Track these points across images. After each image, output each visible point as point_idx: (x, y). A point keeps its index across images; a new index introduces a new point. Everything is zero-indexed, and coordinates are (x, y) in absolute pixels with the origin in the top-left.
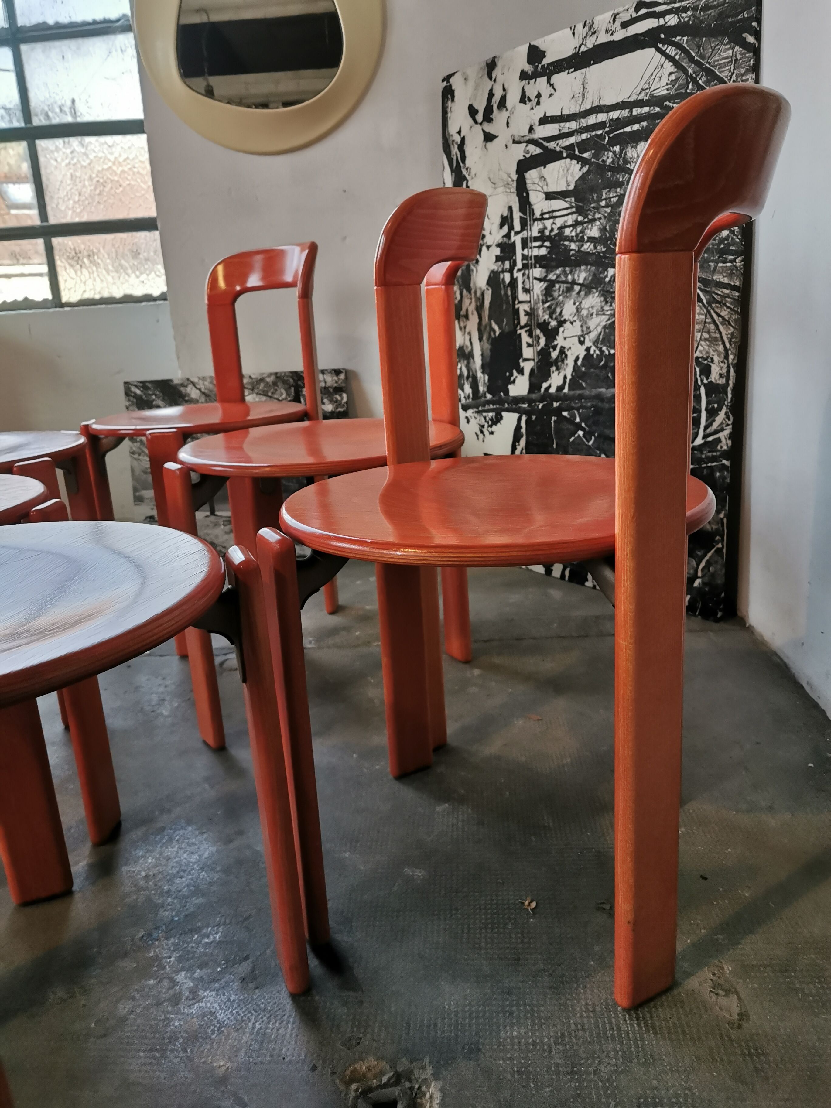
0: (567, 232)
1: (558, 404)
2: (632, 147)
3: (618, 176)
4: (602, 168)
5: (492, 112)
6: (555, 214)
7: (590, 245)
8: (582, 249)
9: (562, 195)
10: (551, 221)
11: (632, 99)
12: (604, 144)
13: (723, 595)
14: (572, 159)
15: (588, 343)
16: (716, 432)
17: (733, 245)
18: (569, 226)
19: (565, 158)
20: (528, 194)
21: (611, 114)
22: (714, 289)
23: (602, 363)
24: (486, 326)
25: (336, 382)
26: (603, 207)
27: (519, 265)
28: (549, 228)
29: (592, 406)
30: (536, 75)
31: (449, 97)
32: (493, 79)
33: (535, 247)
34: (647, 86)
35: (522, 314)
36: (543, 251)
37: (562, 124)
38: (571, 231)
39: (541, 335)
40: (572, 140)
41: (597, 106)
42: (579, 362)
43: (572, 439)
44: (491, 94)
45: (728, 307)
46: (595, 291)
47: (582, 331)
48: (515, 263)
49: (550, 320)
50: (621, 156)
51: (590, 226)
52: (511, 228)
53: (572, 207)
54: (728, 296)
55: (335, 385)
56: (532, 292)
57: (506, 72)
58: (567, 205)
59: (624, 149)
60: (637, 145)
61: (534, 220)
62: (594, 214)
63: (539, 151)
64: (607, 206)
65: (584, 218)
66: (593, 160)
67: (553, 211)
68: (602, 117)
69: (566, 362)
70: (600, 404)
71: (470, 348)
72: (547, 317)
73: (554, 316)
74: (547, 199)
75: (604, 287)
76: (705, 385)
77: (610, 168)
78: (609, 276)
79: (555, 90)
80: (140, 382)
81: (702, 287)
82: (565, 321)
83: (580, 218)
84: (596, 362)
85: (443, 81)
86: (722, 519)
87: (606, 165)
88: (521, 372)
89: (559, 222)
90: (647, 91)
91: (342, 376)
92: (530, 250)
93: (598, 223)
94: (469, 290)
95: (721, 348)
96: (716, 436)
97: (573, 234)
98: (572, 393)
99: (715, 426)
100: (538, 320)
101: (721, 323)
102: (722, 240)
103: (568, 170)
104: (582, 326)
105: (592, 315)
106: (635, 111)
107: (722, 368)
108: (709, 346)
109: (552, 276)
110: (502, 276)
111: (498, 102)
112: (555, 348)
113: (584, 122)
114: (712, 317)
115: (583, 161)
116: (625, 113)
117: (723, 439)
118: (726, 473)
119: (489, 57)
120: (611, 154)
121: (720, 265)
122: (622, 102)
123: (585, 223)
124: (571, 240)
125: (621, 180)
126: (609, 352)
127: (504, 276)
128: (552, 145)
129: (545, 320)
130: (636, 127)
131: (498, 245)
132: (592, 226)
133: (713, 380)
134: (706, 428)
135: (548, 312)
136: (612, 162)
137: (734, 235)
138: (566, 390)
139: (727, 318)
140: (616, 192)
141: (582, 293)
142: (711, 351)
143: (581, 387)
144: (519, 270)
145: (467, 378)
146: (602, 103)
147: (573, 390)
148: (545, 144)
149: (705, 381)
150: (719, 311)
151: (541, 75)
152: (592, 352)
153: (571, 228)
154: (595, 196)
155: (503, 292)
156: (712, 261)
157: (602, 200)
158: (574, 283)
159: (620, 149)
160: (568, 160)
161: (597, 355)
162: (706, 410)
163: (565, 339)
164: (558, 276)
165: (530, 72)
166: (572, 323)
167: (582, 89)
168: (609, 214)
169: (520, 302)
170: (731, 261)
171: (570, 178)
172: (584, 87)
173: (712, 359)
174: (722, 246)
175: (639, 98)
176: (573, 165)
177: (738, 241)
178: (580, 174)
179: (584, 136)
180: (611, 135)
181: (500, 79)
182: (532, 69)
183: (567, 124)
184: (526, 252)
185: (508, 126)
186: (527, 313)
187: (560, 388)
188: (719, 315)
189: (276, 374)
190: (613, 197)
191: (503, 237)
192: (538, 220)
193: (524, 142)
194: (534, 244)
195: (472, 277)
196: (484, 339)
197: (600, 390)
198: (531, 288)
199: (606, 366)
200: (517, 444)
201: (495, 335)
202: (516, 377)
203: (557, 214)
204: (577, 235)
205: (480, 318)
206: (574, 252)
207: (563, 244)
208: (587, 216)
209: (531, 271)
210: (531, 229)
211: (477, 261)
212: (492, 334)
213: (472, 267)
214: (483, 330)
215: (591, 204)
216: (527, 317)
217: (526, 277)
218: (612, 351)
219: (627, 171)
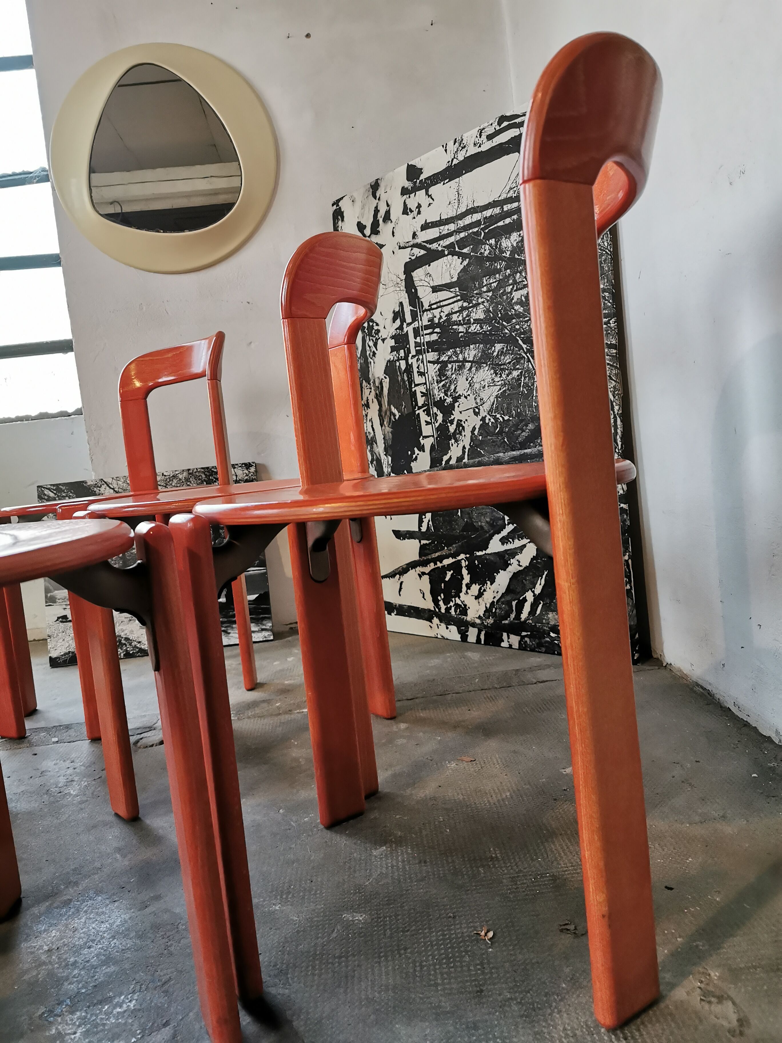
0: (455, 317)
2: (506, 238)
3: (496, 264)
4: (481, 260)
5: (378, 225)
6: (441, 304)
7: (476, 326)
8: (470, 331)
9: (447, 287)
10: (440, 309)
11: (502, 198)
12: (480, 239)
13: (637, 636)
14: (453, 255)
15: (483, 414)
18: (456, 312)
19: (447, 256)
20: (416, 290)
21: (484, 213)
23: (498, 429)
24: (386, 412)
25: (247, 475)
26: (484, 292)
27: (413, 352)
28: (438, 317)
30: (415, 190)
31: (339, 217)
32: (378, 198)
33: (426, 334)
34: (514, 185)
35: (419, 395)
36: (434, 337)
37: (442, 228)
38: (458, 317)
39: (439, 413)
40: (452, 239)
41: (472, 208)
42: (476, 432)
44: (377, 211)
46: (485, 365)
47: (477, 403)
48: (409, 351)
49: (446, 397)
50: (496, 247)
51: (475, 310)
52: (403, 320)
53: (458, 296)
55: (246, 477)
56: (426, 375)
57: (388, 190)
58: (453, 295)
59: (499, 240)
60: (510, 235)
61: (423, 312)
62: (478, 299)
63: (423, 252)
64: (489, 290)
65: (469, 304)
66: (472, 254)
67: (440, 301)
68: (477, 217)
69: (463, 434)
71: (372, 434)
72: (442, 395)
73: (449, 394)
74: (433, 292)
75: (492, 361)
77: (488, 259)
78: (497, 351)
79: (433, 199)
80: (53, 485)
82: (460, 396)
83: (465, 304)
84: (492, 430)
85: (333, 205)
86: (627, 561)
87: (484, 257)
88: (422, 449)
89: (447, 310)
90: (515, 189)
91: (252, 469)
92: (422, 338)
93: (482, 306)
94: (368, 381)
97: (460, 318)
98: (471, 461)
100: (434, 399)
103: (450, 265)
104: (475, 399)
105: (484, 387)
106: (506, 208)
109: (444, 358)
110: (398, 364)
111: (383, 217)
112: (452, 422)
113: (461, 223)
115: (464, 256)
116: (497, 210)
118: (625, 516)
119: (372, 180)
120: (487, 247)
122: (494, 201)
123: (470, 307)
124: (459, 324)
125: (498, 267)
126: (503, 419)
127: (400, 364)
128: (434, 246)
129: (441, 398)
130: (508, 221)
131: (392, 337)
132: (477, 309)
135: (443, 391)
136: (490, 253)
137: (606, 300)
138: (466, 460)
141: (474, 369)
143: (480, 455)
144: (413, 356)
145: (372, 462)
146: (476, 205)
147: (472, 458)
148: (428, 246)
151: (420, 189)
152: (487, 421)
153: (458, 314)
154: (477, 284)
155: (399, 378)
157: (483, 287)
158: (465, 361)
159: (495, 241)
160: (450, 256)
161: (492, 423)
163: (461, 412)
164: (450, 357)
165: (410, 188)
166: (466, 397)
167: (457, 195)
168: (491, 297)
169: (416, 385)
171: (453, 272)
172: (458, 194)
175: (509, 196)
176: (454, 261)
177: (610, 304)
178: (462, 267)
179: (462, 235)
180: (486, 231)
181: (384, 197)
182: (412, 185)
183: (447, 227)
184: (418, 340)
185: (393, 236)
186: (423, 394)
187: (460, 459)
189: (189, 470)
190: (493, 283)
191: (396, 329)
192: (426, 310)
193: (408, 247)
194: (425, 332)
195: (370, 369)
196: (385, 423)
197: (498, 455)
198: (426, 371)
199: (501, 432)
200: (424, 517)
201: (395, 419)
202: (418, 454)
203: (444, 303)
204: (464, 319)
205: (380, 404)
206: (462, 334)
207: (452, 329)
208: (472, 302)
209: (424, 356)
210: (421, 320)
211: (374, 354)
212: (392, 417)
213: (370, 360)
214: (383, 414)
215: (474, 291)
216: (424, 398)
217: (420, 361)
218: (506, 418)
219: (503, 259)
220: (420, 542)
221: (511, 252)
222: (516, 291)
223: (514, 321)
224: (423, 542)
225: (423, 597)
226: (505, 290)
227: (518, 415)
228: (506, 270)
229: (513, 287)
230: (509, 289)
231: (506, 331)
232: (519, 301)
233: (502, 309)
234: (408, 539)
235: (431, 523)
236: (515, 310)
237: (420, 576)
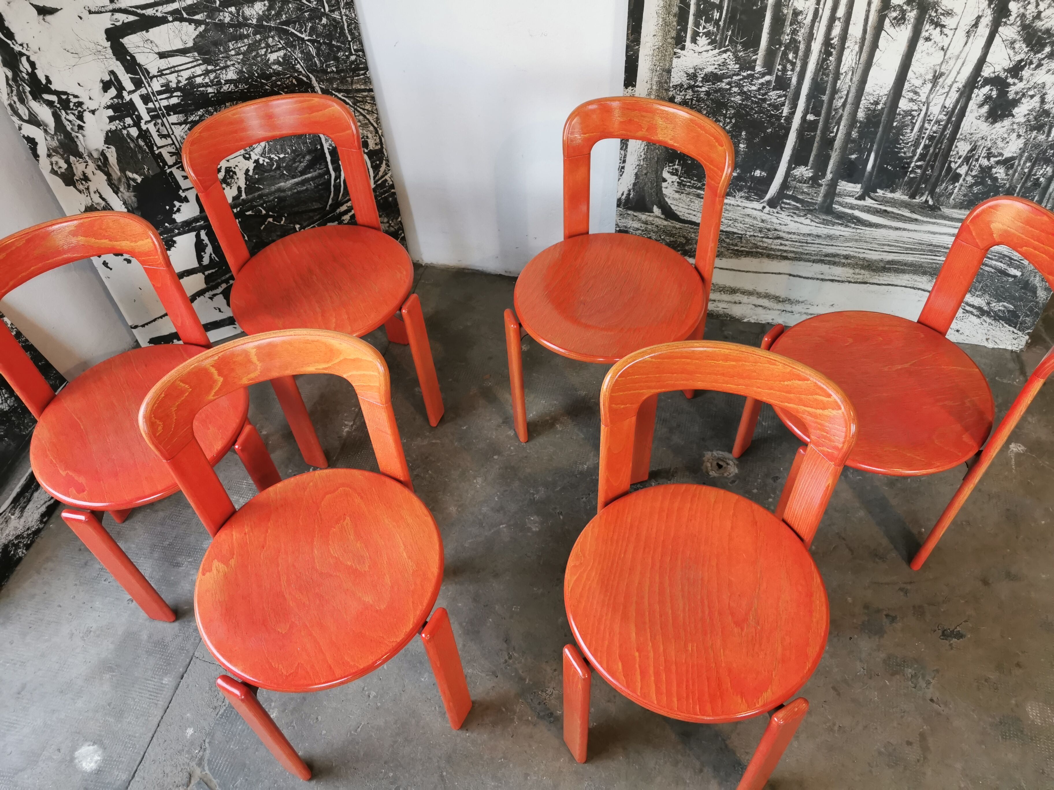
0: (199, 80)
1: (238, 209)
2: (249, 7)
3: (242, 30)
4: (221, 26)
6: (176, 69)
7: (229, 86)
8: (222, 90)
9: (183, 52)
10: (176, 74)
12: (216, 7)
14: (181, 22)
15: (254, 157)
16: (382, 177)
17: (361, 64)
18: (200, 76)
19: (172, 22)
20: (133, 58)
22: (355, 94)
23: (275, 166)
24: (119, 180)
26: (233, 55)
27: (146, 117)
28: (175, 81)
29: (276, 198)
33: (161, 100)
35: (166, 156)
36: (174, 101)
38: (203, 80)
40: (174, 6)
42: (251, 173)
43: (262, 228)
45: (369, 103)
47: (246, 150)
48: (140, 118)
50: (238, 14)
51: (224, 72)
52: (120, 88)
53: (198, 60)
54: (367, 96)
56: (173, 136)
58: (191, 60)
59: (240, 9)
60: (253, 4)
61: (151, 78)
62: (226, 61)
63: (132, 18)
64: (238, 54)
65: (215, 66)
66: (207, 20)
67: (174, 67)
69: (235, 177)
70: (282, 194)
71: (103, 202)
74: (161, 58)
76: (366, 153)
77: (230, 25)
81: (346, 95)
83: (210, 68)
84: (269, 168)
87: (225, 23)
88: (186, 200)
89: (186, 74)
92: (156, 103)
93: (232, 68)
94: (80, 156)
95: (371, 128)
96: (383, 179)
97: (207, 80)
98: (250, 197)
99: (381, 174)
101: (367, 114)
102: (352, 62)
103: (179, 31)
107: (375, 140)
108: (363, 130)
109: (192, 118)
110: (125, 132)
114: (359, 111)
115: (198, 23)
117: (388, 179)
120: (227, 14)
121: (355, 78)
123: (218, 70)
124: (207, 85)
125: (245, 33)
126: (279, 157)
127: (128, 131)
128: (149, 12)
131: (108, 107)
132: (226, 71)
133: (371, 148)
134: (374, 177)
136: (232, 20)
138: (244, 196)
139: (370, 109)
140: (244, 43)
142: (364, 131)
143: (259, 189)
144: (147, 122)
147: (251, 194)
148: (139, 11)
149: (366, 151)
150: (363, 107)
152: (261, 162)
153: (203, 77)
154: (221, 48)
155: (132, 145)
156: (349, 77)
157: (230, 51)
159: (236, 9)
160: (177, 23)
161: (267, 163)
162: (372, 167)
163: (228, 161)
164: (201, 116)
168: (242, 60)
169: (159, 148)
170: (362, 75)
171: (184, 38)
173: (367, 137)
174: (353, 66)
176: (184, 27)
178: (197, 33)
179: (190, 2)
184: (151, 105)
186: (172, 154)
187: (237, 197)
188: (364, 109)
190: (242, 47)
191: (112, 99)
192: (156, 76)
193: (106, 12)
194: (159, 97)
195: (78, 143)
196: (122, 189)
197: (279, 185)
198: (171, 133)
199: (278, 167)
200: (202, 254)
201: (137, 183)
202: (180, 206)
203: (180, 68)
204: (212, 81)
205: (108, 174)
206: (213, 94)
207: (197, 91)
208: (217, 65)
209: (165, 120)
210: (150, 86)
211: (81, 127)
212: (132, 183)
213: (74, 134)
214: (116, 183)
215: (218, 55)
216: (174, 157)
217: (160, 125)
218: (282, 156)
219: (249, 26)
220: (204, 274)
221: (258, 19)
222: (269, 53)
223: (274, 78)
224: (206, 273)
225: (220, 311)
226: (258, 53)
227: (293, 151)
228: (255, 34)
229: (267, 50)
230: (263, 52)
231: (267, 87)
232: (276, 61)
233: (258, 69)
234: (188, 276)
235: (213, 255)
236: (273, 69)
237: (211, 298)
